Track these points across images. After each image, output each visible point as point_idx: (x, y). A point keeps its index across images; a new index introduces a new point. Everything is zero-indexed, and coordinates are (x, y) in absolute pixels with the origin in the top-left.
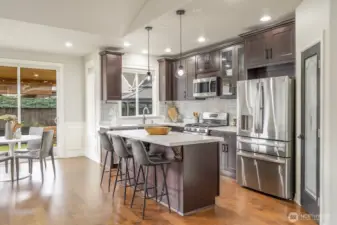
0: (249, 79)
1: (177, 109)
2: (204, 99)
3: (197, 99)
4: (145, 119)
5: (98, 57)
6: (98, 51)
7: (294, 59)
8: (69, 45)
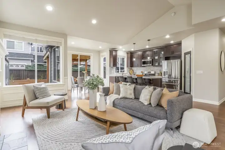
0: (165, 60)
1: (133, 70)
2: (145, 67)
3: (143, 66)
4: (123, 74)
5: (109, 52)
6: (109, 50)
7: (181, 54)
8: (100, 47)
